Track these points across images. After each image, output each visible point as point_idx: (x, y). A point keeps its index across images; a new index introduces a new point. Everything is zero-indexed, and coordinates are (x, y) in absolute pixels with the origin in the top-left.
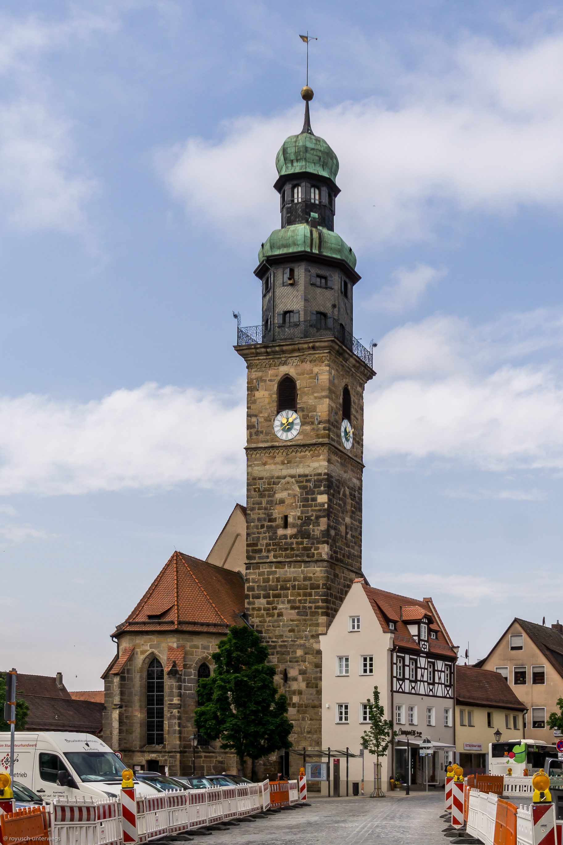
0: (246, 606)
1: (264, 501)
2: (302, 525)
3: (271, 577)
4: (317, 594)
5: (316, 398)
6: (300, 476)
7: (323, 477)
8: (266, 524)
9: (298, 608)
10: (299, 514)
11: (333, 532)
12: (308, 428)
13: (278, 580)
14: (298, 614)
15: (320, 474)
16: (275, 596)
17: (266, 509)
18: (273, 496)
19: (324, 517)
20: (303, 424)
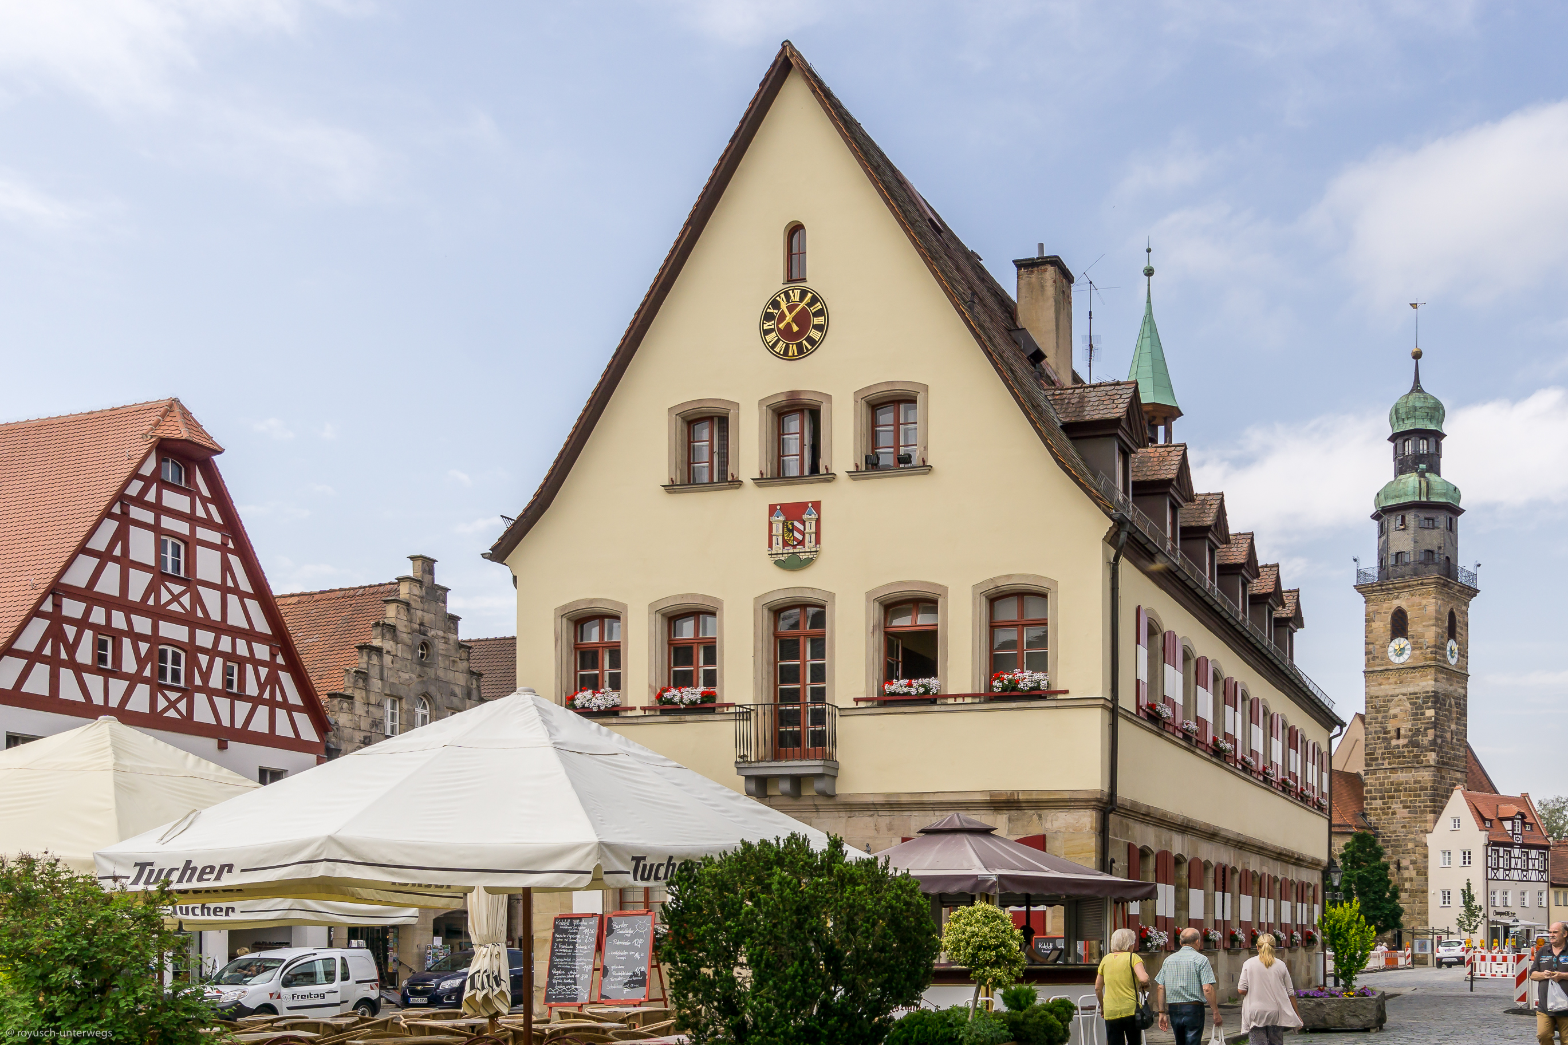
0: (1365, 806)
1: (1380, 716)
2: (1413, 736)
3: (1386, 781)
4: (1426, 795)
5: (1424, 626)
6: (1410, 694)
7: (1430, 694)
8: (1382, 735)
9: (1409, 807)
10: (1410, 727)
11: (1439, 741)
12: (1417, 652)
13: (1392, 784)
14: (1409, 812)
15: (1428, 692)
16: (1390, 797)
17: (1381, 723)
18: (1387, 712)
19: (1431, 728)
20: (1413, 649)
